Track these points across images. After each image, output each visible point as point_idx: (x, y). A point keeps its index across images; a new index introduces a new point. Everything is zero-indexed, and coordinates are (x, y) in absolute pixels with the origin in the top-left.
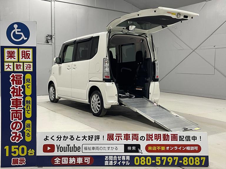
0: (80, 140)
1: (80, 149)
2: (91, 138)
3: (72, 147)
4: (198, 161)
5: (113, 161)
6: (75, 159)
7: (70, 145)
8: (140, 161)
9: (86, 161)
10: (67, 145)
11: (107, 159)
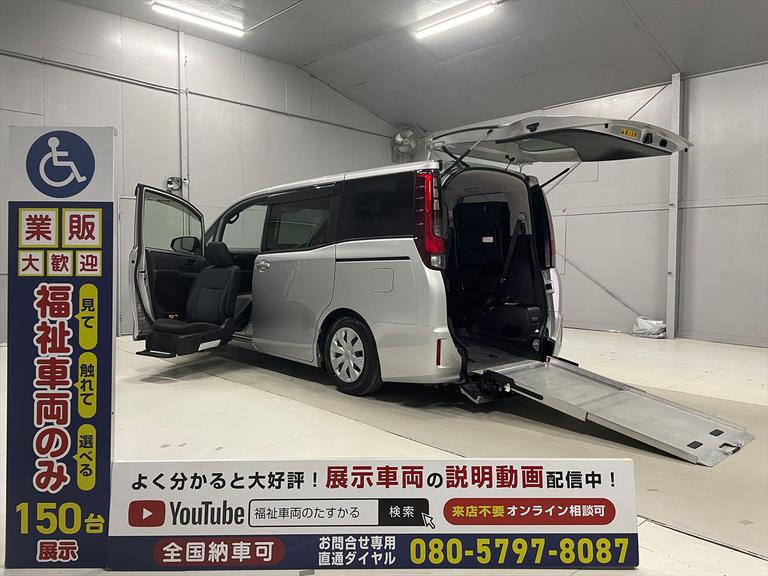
0: (243, 487)
1: (242, 515)
2: (275, 479)
3: (219, 509)
4: (606, 550)
5: (345, 553)
6: (226, 546)
7: (211, 503)
8: (428, 551)
9: (262, 551)
10: (203, 503)
11: (326, 545)
